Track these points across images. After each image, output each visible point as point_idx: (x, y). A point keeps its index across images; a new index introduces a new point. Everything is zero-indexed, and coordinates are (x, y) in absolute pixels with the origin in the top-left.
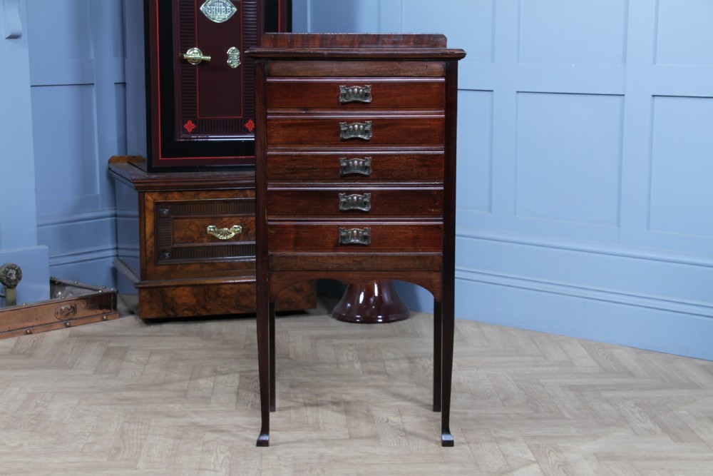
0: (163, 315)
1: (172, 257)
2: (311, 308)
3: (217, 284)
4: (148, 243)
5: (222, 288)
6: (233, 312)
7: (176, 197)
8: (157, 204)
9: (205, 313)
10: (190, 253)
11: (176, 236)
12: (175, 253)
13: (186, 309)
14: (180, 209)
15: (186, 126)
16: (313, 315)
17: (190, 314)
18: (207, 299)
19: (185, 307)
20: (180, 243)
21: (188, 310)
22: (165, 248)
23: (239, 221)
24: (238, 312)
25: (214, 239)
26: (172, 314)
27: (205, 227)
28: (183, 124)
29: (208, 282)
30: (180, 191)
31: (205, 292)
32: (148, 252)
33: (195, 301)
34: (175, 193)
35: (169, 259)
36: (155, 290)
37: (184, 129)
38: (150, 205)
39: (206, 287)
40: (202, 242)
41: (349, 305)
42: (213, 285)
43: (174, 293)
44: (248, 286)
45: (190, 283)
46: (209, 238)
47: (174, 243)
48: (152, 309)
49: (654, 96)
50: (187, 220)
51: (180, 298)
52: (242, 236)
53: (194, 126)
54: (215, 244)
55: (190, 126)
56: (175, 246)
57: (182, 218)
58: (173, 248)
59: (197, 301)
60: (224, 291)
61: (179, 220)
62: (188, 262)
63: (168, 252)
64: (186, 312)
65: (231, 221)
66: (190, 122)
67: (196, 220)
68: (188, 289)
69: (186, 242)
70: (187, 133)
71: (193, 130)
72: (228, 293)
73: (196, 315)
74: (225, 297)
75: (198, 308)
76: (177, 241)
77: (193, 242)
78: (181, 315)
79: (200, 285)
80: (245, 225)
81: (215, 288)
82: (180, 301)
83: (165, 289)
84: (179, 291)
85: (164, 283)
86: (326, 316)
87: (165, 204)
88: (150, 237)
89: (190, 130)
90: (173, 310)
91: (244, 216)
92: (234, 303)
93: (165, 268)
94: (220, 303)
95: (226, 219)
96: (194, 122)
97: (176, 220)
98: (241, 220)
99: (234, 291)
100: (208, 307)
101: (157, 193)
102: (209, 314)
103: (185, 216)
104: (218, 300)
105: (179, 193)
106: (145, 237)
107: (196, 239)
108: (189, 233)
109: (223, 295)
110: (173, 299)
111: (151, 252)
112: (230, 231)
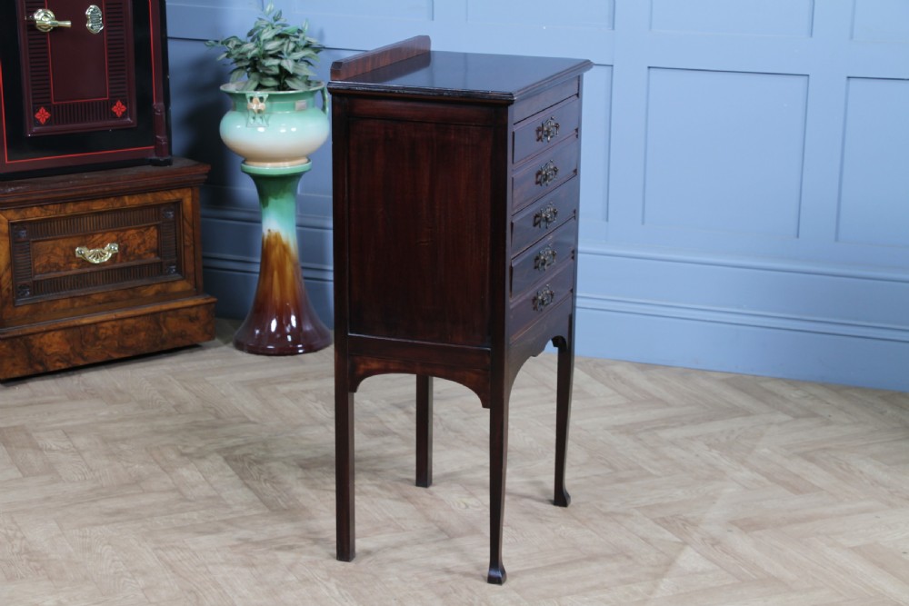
0: (29, 371)
1: (33, 294)
2: (209, 339)
3: (95, 323)
4: (4, 278)
5: (102, 328)
6: (116, 356)
7: (34, 214)
8: (12, 225)
9: (81, 363)
10: (56, 285)
11: (37, 264)
12: (37, 288)
13: (58, 360)
14: (40, 229)
15: (38, 116)
16: (209, 347)
17: (63, 366)
18: (84, 344)
19: (57, 357)
20: (41, 273)
21: (61, 362)
22: (25, 282)
23: (114, 237)
24: (123, 356)
25: (84, 263)
26: (40, 369)
27: (73, 249)
28: (35, 112)
29: (85, 321)
30: (41, 206)
31: (80, 335)
32: (4, 291)
33: (68, 348)
34: (35, 208)
35: (30, 295)
36: (18, 340)
37: (36, 120)
38: (3, 228)
39: (82, 329)
40: (70, 269)
41: (257, 332)
42: (90, 324)
43: (42, 340)
44: (132, 321)
45: (62, 325)
46: (78, 264)
47: (35, 274)
48: (14, 365)
49: (649, 67)
50: (50, 243)
51: (50, 346)
52: (119, 257)
53: (47, 115)
54: (88, 270)
55: (42, 115)
56: (37, 277)
57: (44, 240)
58: (34, 282)
59: (71, 348)
60: (103, 331)
61: (41, 243)
62: (55, 298)
63: (28, 286)
64: (58, 364)
65: (105, 238)
66: (42, 110)
67: (61, 241)
68: (59, 334)
69: (50, 272)
70: (40, 124)
71: (47, 119)
72: (110, 332)
73: (70, 366)
74: (105, 338)
75: (72, 357)
76: (38, 270)
77: (58, 270)
78: (52, 369)
79: (75, 327)
80: (122, 241)
81: (93, 329)
82: (50, 351)
83: (31, 337)
84: (47, 338)
85: (28, 329)
86: (225, 348)
87: (22, 224)
88: (6, 270)
89: (43, 121)
90: (41, 363)
91: (121, 231)
92: (117, 345)
93: (26, 309)
94: (100, 347)
95: (99, 236)
96: (48, 109)
97: (36, 244)
98: (117, 236)
99: (117, 329)
100: (86, 355)
101: (12, 211)
102: (87, 363)
103: (48, 238)
104: (98, 343)
105: (40, 208)
107: (62, 265)
108: (54, 259)
109: (104, 336)
110: (41, 349)
111: (8, 290)
112: (103, 251)
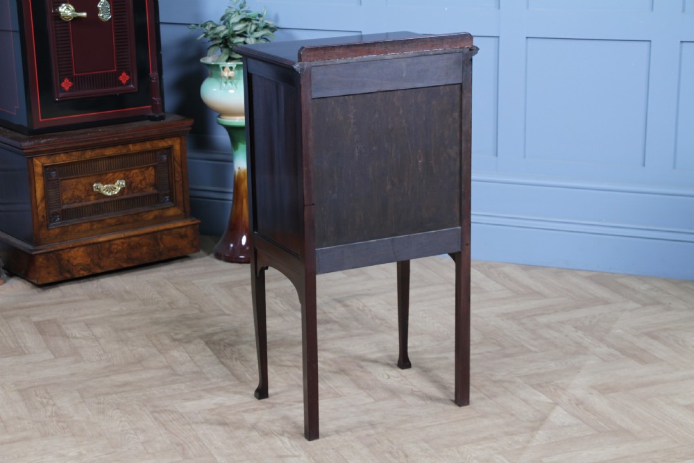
0: (61, 278)
1: (63, 219)
2: (195, 252)
3: (109, 241)
4: (40, 208)
5: (114, 244)
6: (125, 265)
7: (62, 159)
8: (45, 167)
9: (99, 271)
10: (79, 213)
11: (64, 197)
12: (65, 215)
13: (81, 269)
14: (67, 170)
15: (63, 84)
16: (195, 258)
17: (86, 274)
18: (101, 256)
19: (81, 267)
20: (67, 204)
21: (84, 270)
22: (56, 210)
23: (122, 175)
24: (130, 265)
25: (100, 195)
26: (68, 276)
27: (91, 185)
28: (61, 82)
29: (102, 239)
30: (66, 153)
31: (97, 250)
32: (40, 217)
33: (89, 260)
34: (62, 155)
35: (60, 221)
36: (52, 254)
37: (61, 88)
38: (39, 170)
39: (99, 245)
40: (89, 200)
41: (232, 245)
42: (105, 242)
43: (69, 255)
44: (136, 239)
45: (84, 243)
46: (95, 196)
47: (63, 204)
48: (49, 273)
49: (527, 38)
50: (73, 180)
51: (75, 259)
52: (126, 190)
53: (70, 84)
54: (103, 201)
55: (66, 84)
56: (65, 207)
57: (69, 179)
58: (63, 210)
59: (91, 260)
60: (115, 246)
61: (67, 181)
62: (79, 222)
63: (58, 214)
64: (82, 272)
65: (115, 176)
66: (66, 80)
67: (82, 179)
68: (82, 249)
69: (74, 202)
70: (65, 91)
71: (70, 88)
72: (120, 248)
73: (91, 273)
74: (116, 253)
75: (92, 266)
76: (65, 201)
77: (80, 201)
78: (77, 276)
79: (94, 244)
80: (128, 179)
81: (107, 245)
82: (75, 262)
83: (61, 252)
84: (73, 253)
85: (59, 246)
86: (207, 258)
87: (52, 167)
88: (41, 201)
89: (67, 88)
90: (69, 272)
91: (127, 170)
92: (125, 257)
93: (57, 231)
94: (113, 259)
95: (111, 174)
96: (71, 80)
97: (64, 181)
98: (125, 174)
99: (125, 245)
100: (102, 264)
101: (45, 157)
102: (103, 271)
103: (72, 177)
104: (111, 256)
105: (66, 155)
106: (36, 202)
107: (83, 197)
108: (77, 193)
109: (116, 250)
110: (68, 261)
111: (43, 217)
112: (114, 186)
